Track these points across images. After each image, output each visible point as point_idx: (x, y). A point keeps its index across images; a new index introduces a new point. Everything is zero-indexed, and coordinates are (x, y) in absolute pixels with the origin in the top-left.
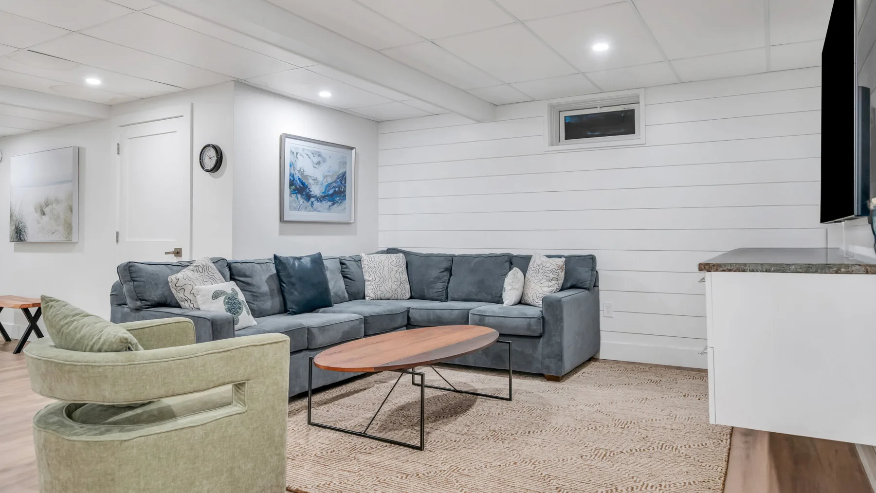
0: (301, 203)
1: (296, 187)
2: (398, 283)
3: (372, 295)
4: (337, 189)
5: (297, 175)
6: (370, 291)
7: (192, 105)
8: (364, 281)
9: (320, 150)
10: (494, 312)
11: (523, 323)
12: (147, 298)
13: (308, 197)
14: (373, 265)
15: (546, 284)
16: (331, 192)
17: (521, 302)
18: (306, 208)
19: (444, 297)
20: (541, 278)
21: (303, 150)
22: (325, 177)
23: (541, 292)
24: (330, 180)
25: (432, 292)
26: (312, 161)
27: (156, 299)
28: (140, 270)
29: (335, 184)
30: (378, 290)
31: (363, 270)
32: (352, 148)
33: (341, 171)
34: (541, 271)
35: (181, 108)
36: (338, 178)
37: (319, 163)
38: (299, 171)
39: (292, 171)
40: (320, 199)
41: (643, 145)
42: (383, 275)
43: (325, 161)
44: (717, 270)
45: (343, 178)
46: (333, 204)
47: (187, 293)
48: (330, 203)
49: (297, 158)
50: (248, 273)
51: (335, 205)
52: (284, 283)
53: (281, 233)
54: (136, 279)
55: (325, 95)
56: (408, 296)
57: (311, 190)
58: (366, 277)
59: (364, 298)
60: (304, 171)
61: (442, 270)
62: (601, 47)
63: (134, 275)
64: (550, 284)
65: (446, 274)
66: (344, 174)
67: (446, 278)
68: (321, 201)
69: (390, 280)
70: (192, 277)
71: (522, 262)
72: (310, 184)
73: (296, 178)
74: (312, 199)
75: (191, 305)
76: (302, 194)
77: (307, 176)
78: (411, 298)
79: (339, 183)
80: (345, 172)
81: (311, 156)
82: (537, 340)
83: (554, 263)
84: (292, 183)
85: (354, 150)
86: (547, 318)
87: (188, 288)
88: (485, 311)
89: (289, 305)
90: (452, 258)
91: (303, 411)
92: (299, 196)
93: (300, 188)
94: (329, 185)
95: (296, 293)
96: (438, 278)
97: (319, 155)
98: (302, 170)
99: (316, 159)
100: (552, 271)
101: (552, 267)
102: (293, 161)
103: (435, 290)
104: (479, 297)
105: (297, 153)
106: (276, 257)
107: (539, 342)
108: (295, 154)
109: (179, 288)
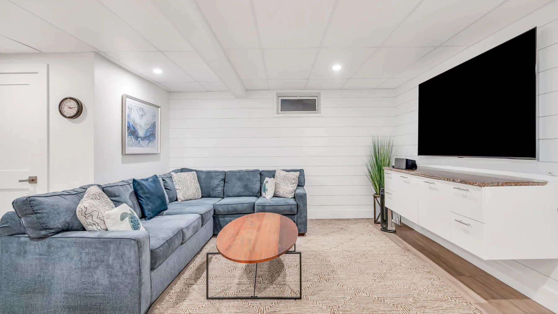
0: (133, 141)
1: (131, 131)
2: (196, 189)
3: (183, 199)
4: (151, 133)
5: (131, 123)
6: (181, 196)
7: (48, 66)
8: (175, 190)
9: (142, 107)
10: (270, 203)
11: (289, 207)
12: (51, 227)
13: (137, 137)
14: (181, 180)
15: (291, 186)
16: (149, 134)
17: (275, 196)
18: (136, 145)
19: (222, 196)
20: (287, 183)
21: (135, 106)
22: (146, 124)
23: (288, 190)
24: (148, 127)
25: (215, 193)
26: (139, 114)
28: (41, 203)
29: (150, 130)
30: (186, 195)
31: (174, 183)
32: (158, 107)
33: (154, 121)
34: (287, 179)
35: (40, 67)
36: (152, 126)
37: (142, 116)
38: (132, 120)
39: (129, 120)
40: (143, 139)
41: (322, 117)
42: (188, 186)
43: (145, 114)
45: (154, 126)
46: (149, 142)
48: (148, 141)
49: (131, 112)
50: (117, 194)
51: (151, 143)
52: (143, 198)
53: (123, 162)
54: (40, 211)
55: (158, 72)
56: (201, 196)
57: (138, 133)
58: (177, 187)
59: (177, 200)
60: (135, 121)
61: (220, 180)
64: (293, 186)
65: (222, 182)
66: (155, 123)
67: (222, 185)
68: (144, 140)
69: (191, 188)
70: (96, 204)
71: (272, 174)
72: (138, 129)
73: (131, 125)
74: (139, 139)
75: (99, 228)
76: (134, 136)
77: (137, 123)
78: (202, 197)
79: (152, 129)
80: (155, 122)
81: (139, 110)
82: (294, 216)
83: (294, 175)
84: (129, 128)
85: (160, 109)
86: (299, 204)
87: (95, 214)
88: (265, 203)
89: (147, 213)
90: (225, 173)
92: (132, 137)
93: (133, 132)
94: (148, 130)
95: (151, 204)
96: (218, 185)
97: (143, 111)
98: (134, 120)
99: (141, 113)
100: (293, 179)
101: (293, 177)
102: (129, 113)
103: (217, 192)
105: (131, 108)
106: (134, 181)
107: (295, 217)
108: (130, 109)
109: (87, 216)
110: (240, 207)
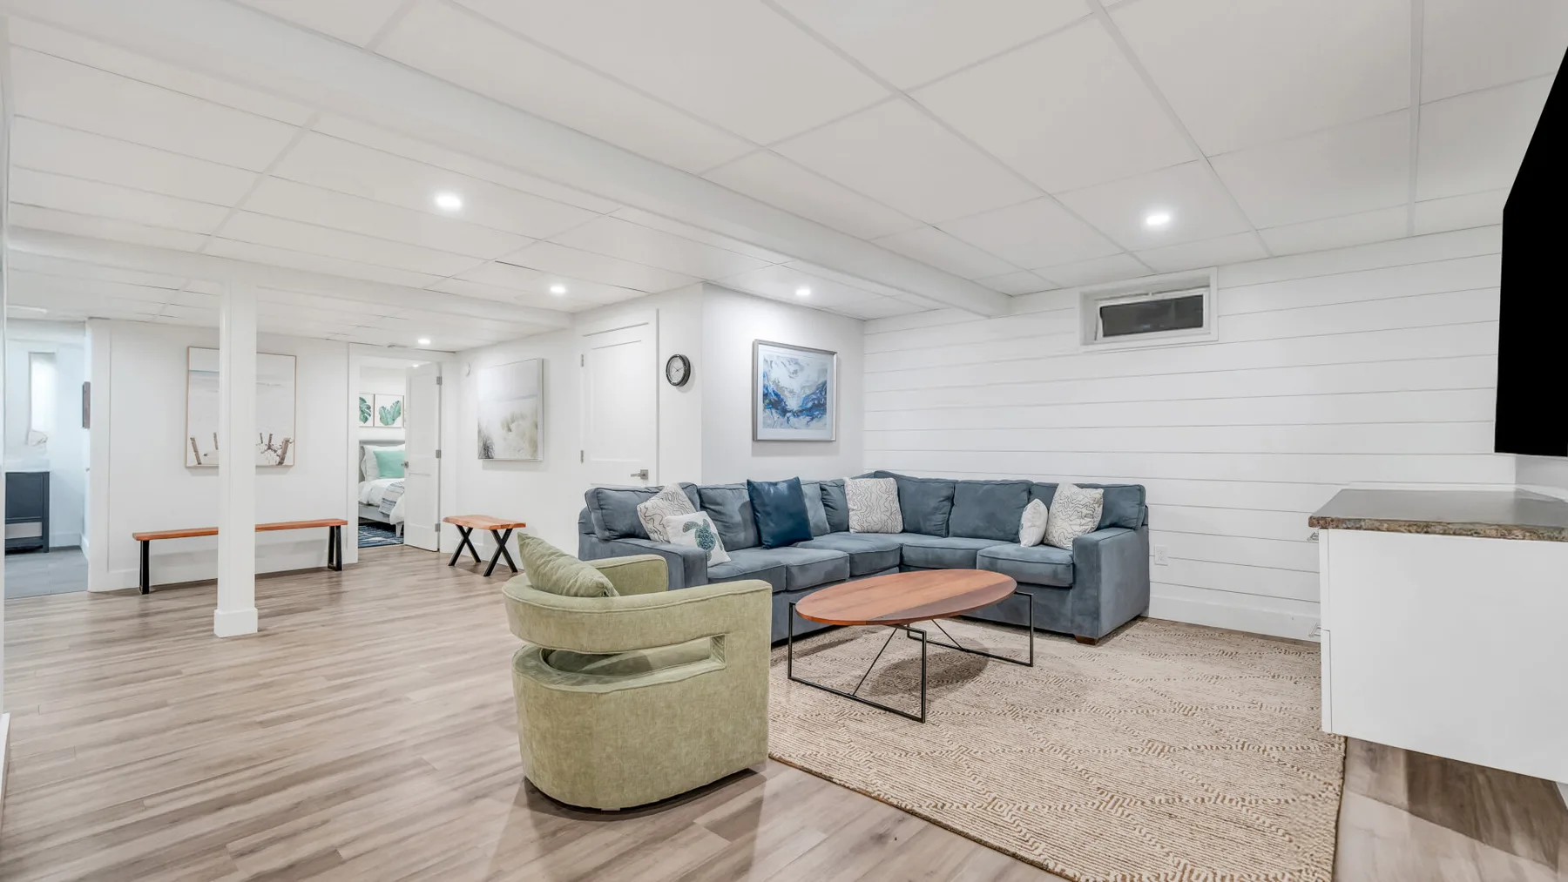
0: (776, 419)
1: (770, 400)
2: (888, 514)
3: (859, 528)
4: (816, 402)
5: (771, 387)
6: (855, 523)
7: (658, 311)
8: (847, 511)
9: (796, 357)
10: (1009, 555)
11: (1048, 569)
12: (615, 529)
13: (784, 412)
14: (858, 492)
15: (1078, 521)
16: (810, 405)
17: (1043, 542)
18: (781, 424)
19: (944, 532)
20: (1070, 513)
21: (779, 357)
22: (803, 388)
23: (1070, 531)
24: (808, 392)
25: (929, 526)
26: (789, 371)
27: (624, 529)
28: (608, 497)
29: (814, 397)
30: (864, 521)
31: (847, 497)
32: (833, 353)
33: (821, 381)
34: (1071, 505)
35: (645, 314)
36: (817, 389)
37: (795, 372)
38: (774, 382)
39: (766, 382)
40: (797, 414)
41: (1215, 342)
42: (870, 504)
43: (802, 368)
44: (1337, 527)
45: (823, 388)
46: (812, 419)
47: (656, 523)
48: (808, 418)
49: (772, 367)
50: (719, 500)
51: (814, 421)
52: (758, 512)
53: (754, 454)
54: (606, 507)
55: (804, 293)
56: (900, 528)
57: (787, 403)
58: (850, 506)
59: (848, 530)
60: (779, 382)
61: (942, 499)
62: (1158, 220)
63: (602, 503)
64: (1083, 522)
65: (948, 504)
66: (824, 384)
67: (947, 509)
68: (798, 416)
69: (879, 509)
70: (661, 505)
71: (1046, 492)
72: (786, 396)
73: (770, 391)
74: (788, 414)
75: (661, 537)
76: (777, 409)
77: (783, 387)
78: (904, 531)
79: (819, 395)
80: (825, 381)
81: (787, 364)
82: (1065, 592)
83: (1088, 496)
84: (765, 395)
85: (835, 356)
86: (1078, 566)
87: (657, 519)
88: (998, 554)
89: (765, 538)
90: (954, 485)
91: (783, 662)
92: (774, 411)
93: (775, 402)
94: (807, 398)
95: (772, 525)
96: (936, 509)
97: (796, 363)
98: (777, 381)
99: (792, 368)
100: (1085, 506)
101: (1087, 500)
102: (767, 370)
103: (933, 523)
104: (988, 533)
105: (771, 362)
106: (749, 483)
107: (1068, 594)
108: (769, 363)
109: (648, 518)
110: (948, 556)
